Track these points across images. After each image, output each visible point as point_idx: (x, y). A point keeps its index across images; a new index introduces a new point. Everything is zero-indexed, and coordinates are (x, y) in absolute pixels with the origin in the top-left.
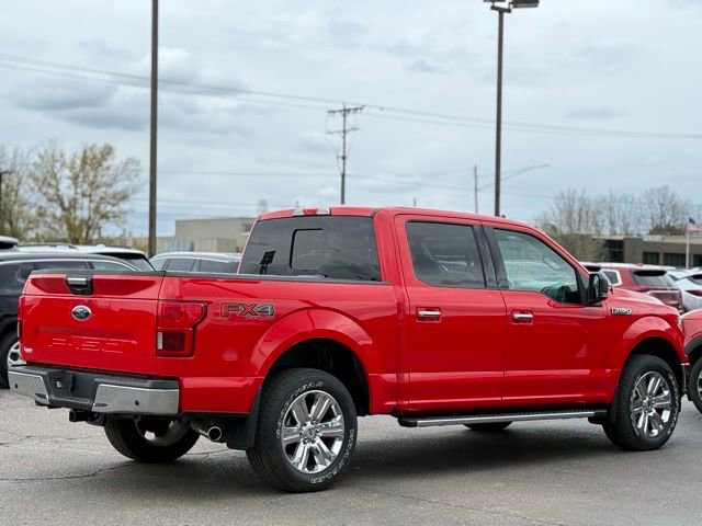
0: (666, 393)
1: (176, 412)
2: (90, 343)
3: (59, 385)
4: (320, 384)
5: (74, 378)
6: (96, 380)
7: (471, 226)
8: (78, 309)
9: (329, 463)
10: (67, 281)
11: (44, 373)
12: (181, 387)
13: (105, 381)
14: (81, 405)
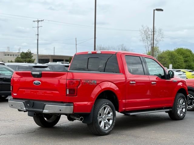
0: (184, 104)
1: (72, 113)
2: (40, 92)
3: (28, 105)
4: (108, 104)
5: (33, 103)
6: (44, 103)
7: (140, 57)
8: (36, 82)
9: (109, 127)
10: (32, 74)
11: (24, 101)
12: (74, 105)
13: (48, 104)
14: (39, 111)
